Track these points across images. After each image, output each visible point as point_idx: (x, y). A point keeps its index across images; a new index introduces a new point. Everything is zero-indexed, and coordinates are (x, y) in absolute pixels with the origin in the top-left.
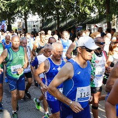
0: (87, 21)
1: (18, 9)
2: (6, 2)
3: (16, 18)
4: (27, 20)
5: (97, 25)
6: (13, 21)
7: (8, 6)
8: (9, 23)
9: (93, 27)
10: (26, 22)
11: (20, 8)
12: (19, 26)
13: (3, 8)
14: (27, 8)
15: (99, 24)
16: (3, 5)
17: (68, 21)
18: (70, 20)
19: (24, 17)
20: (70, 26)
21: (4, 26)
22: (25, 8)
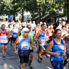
0: (57, 16)
2: (12, 5)
3: (18, 13)
4: (24, 15)
5: (63, 18)
6: (17, 15)
7: (13, 7)
8: (14, 16)
9: (60, 19)
11: (19, 9)
12: (20, 18)
14: (23, 8)
15: (64, 18)
17: (46, 16)
18: (48, 15)
19: (22, 13)
20: (47, 18)
22: (22, 8)
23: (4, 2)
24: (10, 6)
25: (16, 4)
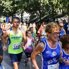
2: (12, 7)
11: (20, 10)
13: (10, 10)
14: (23, 10)
15: (63, 18)
17: (45, 17)
20: (46, 19)
21: (9, 20)
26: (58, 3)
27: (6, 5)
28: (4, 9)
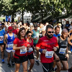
0: (59, 17)
1: (18, 9)
2: (11, 5)
3: (17, 14)
4: (24, 16)
5: (65, 19)
6: (15, 16)
7: (12, 7)
8: (13, 17)
9: (63, 20)
10: (23, 17)
11: (20, 9)
12: (18, 19)
13: (10, 8)
15: (67, 19)
16: (10, 7)
18: (49, 16)
19: (21, 14)
20: (49, 19)
22: (22, 9)
23: (3, 1)
24: (9, 6)
25: (16, 4)
26: (59, 2)
27: (5, 3)
28: (3, 8)
